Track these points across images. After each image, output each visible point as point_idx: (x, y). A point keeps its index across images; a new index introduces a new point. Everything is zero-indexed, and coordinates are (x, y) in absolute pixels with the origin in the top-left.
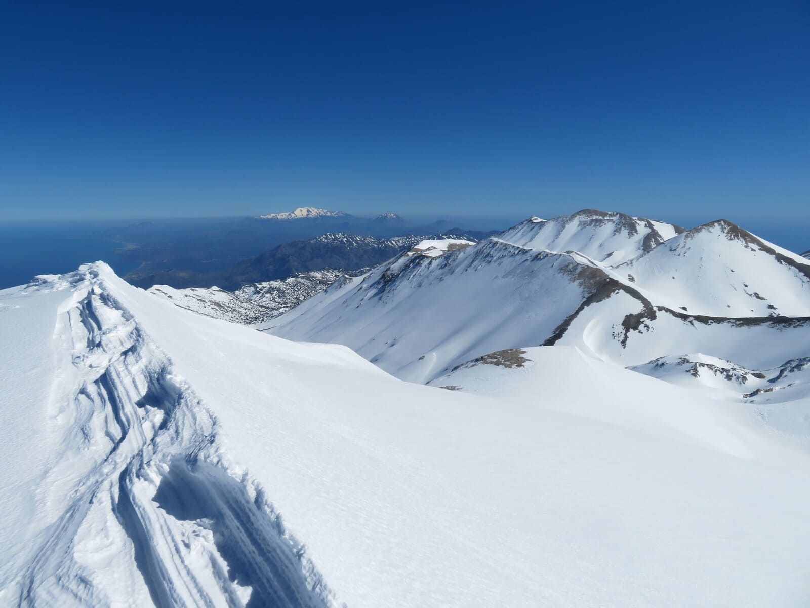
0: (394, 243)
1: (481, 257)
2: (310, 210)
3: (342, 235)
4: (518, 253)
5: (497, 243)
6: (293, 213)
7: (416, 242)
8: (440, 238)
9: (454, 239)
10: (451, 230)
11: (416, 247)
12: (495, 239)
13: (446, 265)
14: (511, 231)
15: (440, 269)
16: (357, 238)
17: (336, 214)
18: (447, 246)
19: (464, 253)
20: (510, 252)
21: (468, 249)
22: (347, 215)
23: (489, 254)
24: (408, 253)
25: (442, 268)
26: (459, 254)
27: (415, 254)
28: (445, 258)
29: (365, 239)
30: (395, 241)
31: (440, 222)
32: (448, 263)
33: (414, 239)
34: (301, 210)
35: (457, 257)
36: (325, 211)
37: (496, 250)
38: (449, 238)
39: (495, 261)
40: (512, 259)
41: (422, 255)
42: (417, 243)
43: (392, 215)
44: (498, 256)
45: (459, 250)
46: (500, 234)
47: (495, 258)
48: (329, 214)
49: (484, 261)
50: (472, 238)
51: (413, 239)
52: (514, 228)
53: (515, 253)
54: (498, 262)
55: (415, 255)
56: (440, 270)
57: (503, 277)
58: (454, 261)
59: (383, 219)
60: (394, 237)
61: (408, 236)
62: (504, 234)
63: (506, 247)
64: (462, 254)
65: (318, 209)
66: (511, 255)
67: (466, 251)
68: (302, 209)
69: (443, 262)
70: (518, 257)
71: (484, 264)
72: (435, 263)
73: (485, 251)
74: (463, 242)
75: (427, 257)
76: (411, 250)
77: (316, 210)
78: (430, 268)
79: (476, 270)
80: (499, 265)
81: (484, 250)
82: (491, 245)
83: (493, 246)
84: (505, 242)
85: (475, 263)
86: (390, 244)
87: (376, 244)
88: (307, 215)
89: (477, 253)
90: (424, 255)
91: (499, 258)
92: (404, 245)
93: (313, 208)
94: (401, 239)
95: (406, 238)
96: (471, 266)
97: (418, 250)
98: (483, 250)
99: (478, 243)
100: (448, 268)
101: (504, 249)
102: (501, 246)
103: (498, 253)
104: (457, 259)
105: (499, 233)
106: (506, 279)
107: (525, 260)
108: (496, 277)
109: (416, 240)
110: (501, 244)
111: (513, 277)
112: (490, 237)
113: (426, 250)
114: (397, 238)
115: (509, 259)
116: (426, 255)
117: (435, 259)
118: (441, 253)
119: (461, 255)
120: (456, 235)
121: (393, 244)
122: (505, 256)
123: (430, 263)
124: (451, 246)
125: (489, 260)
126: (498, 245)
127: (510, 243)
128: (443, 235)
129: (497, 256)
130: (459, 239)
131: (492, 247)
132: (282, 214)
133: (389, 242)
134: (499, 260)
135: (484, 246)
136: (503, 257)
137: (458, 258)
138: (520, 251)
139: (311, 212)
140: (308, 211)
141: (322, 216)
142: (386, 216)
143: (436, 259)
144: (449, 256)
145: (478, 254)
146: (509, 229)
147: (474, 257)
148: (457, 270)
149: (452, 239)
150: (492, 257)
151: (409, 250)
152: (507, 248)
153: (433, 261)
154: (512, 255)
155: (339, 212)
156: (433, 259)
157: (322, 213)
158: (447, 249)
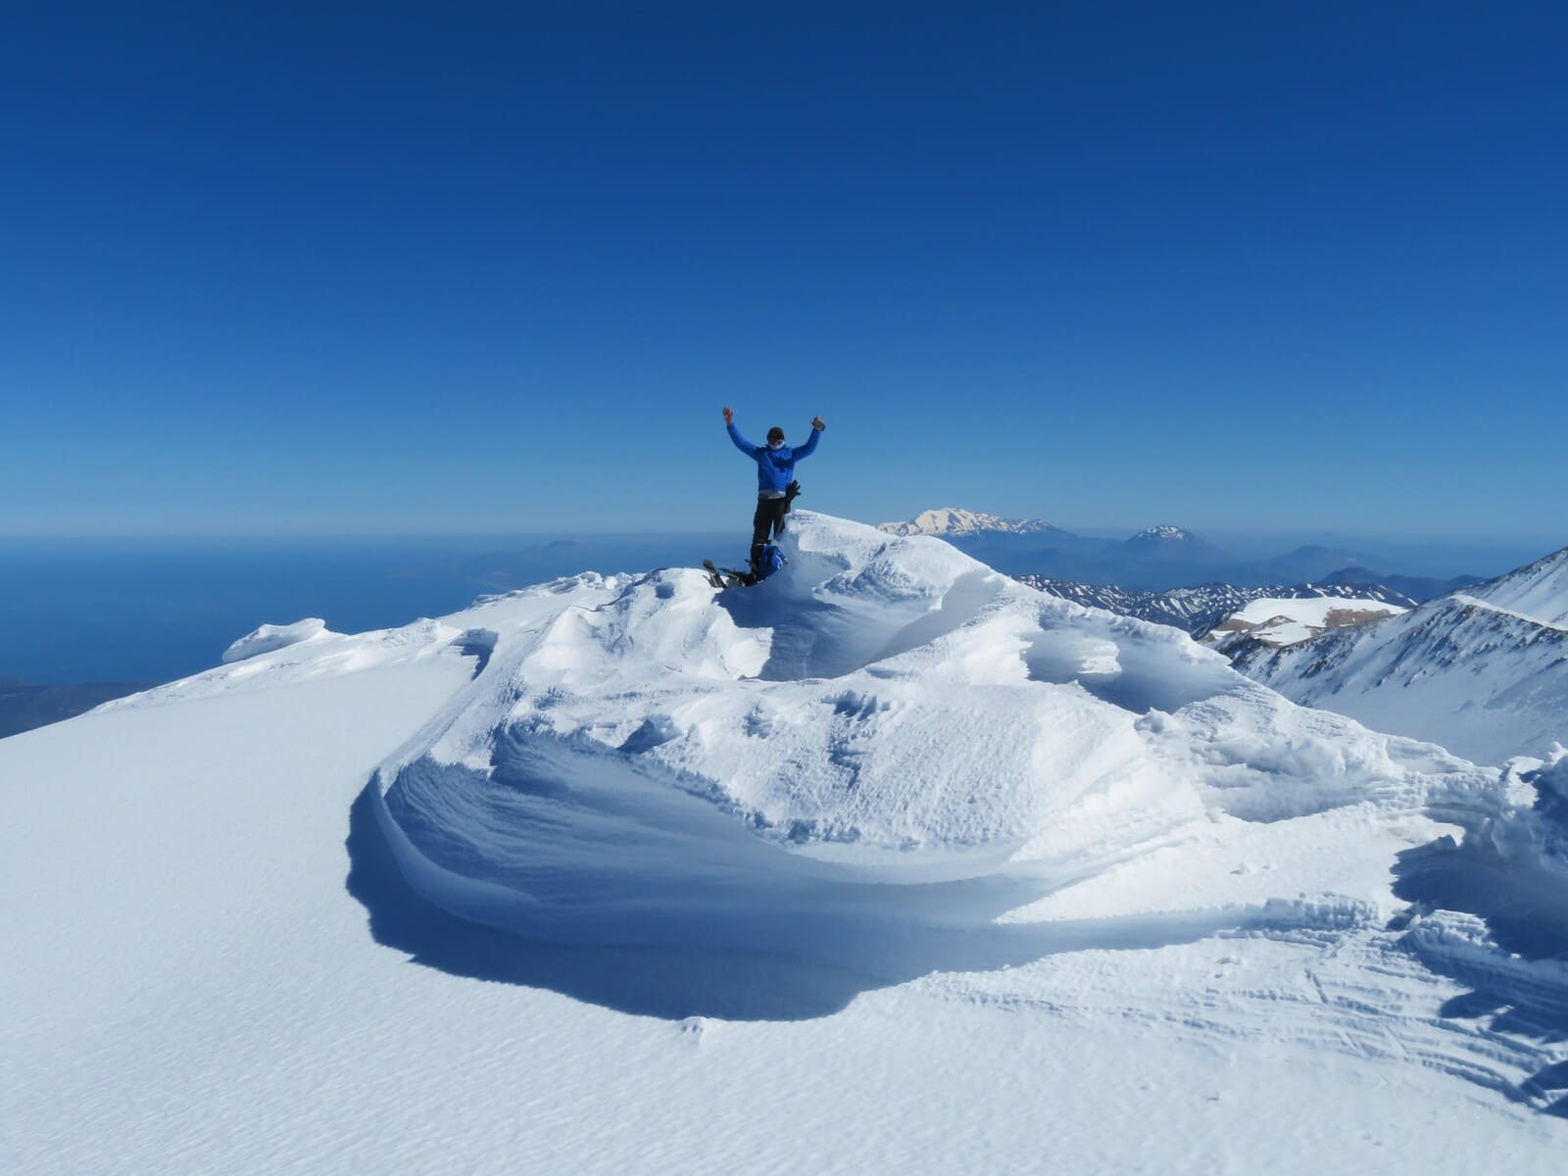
0: (1177, 604)
1: (1423, 647)
2: (957, 514)
3: (1037, 580)
4: (1535, 641)
5: (1469, 610)
6: (913, 522)
7: (1237, 602)
8: (1306, 594)
9: (1347, 596)
10: (1339, 574)
11: (1235, 616)
12: (1463, 599)
13: (1318, 668)
14: (1516, 578)
15: (1301, 677)
16: (1077, 589)
17: (1023, 527)
18: (1324, 616)
19: (1373, 636)
20: (1509, 636)
21: (1385, 626)
22: (1051, 529)
23: (1446, 639)
24: (1212, 632)
25: (1306, 675)
26: (1356, 641)
27: (1234, 634)
28: (1317, 647)
29: (1097, 593)
30: (1180, 600)
31: (1308, 552)
32: (1325, 662)
33: (1233, 594)
34: (934, 517)
35: (1352, 645)
36: (994, 519)
37: (1466, 631)
38: (1333, 593)
39: (1464, 661)
40: (1515, 656)
41: (1252, 639)
42: (1240, 608)
43: (1174, 530)
44: (1473, 645)
45: (1358, 628)
46: (1483, 587)
47: (1463, 653)
48: (1004, 527)
49: (1431, 659)
50: (1400, 596)
51: (1228, 595)
52: (1527, 569)
53: (1524, 640)
54: (1472, 664)
55: (1233, 639)
56: (1303, 680)
57: (1492, 704)
58: (1343, 656)
59: (1147, 542)
60: (1177, 589)
61: (1216, 586)
62: (1496, 588)
63: (1497, 622)
64: (1366, 639)
65: (977, 513)
66: (1513, 644)
67: (1378, 632)
68: (935, 513)
69: (1311, 659)
70: (1535, 653)
71: (1431, 668)
72: (1287, 662)
73: (1433, 633)
74: (1372, 605)
75: (1266, 645)
76: (1221, 623)
77: (972, 516)
78: (1274, 674)
79: (1406, 685)
80: (1477, 670)
81: (1432, 629)
82: (1451, 616)
83: (1459, 619)
84: (1495, 609)
85: (1403, 666)
86: (1166, 608)
87: (1127, 606)
88: (948, 528)
89: (1410, 638)
90: (1256, 638)
91: (1476, 653)
92: (1204, 611)
93: (963, 511)
94: (1195, 595)
95: (1211, 593)
96: (1392, 671)
97: (1239, 625)
98: (1428, 628)
99: (1415, 610)
100: (1324, 675)
101: (1493, 629)
102: (1483, 620)
103: (1474, 638)
104: (1351, 651)
105: (1482, 584)
106: (1498, 711)
107: (1557, 662)
108: (1468, 705)
109: (1239, 598)
110: (1483, 613)
111: (1518, 708)
112: (1452, 593)
113: (1264, 625)
114: (1184, 593)
115: (1507, 658)
116: (1264, 638)
117: (1288, 649)
118: (1307, 635)
119: (1364, 642)
120: (1355, 588)
121: (1173, 608)
122: (1495, 647)
123: (1274, 662)
124: (1334, 617)
125: (1447, 657)
126: (1473, 616)
127: (1511, 612)
128: (1315, 585)
129: (1468, 645)
130: (1361, 596)
131: (1456, 620)
132: (886, 525)
133: (1162, 603)
134: (1477, 660)
135: (1433, 619)
136: (1488, 649)
137: (1354, 649)
138: (1542, 633)
139: (959, 521)
140: (952, 518)
141: (986, 532)
142: (1157, 534)
143: (1291, 651)
144: (1327, 644)
145: (1411, 640)
146: (1512, 574)
147: (1403, 647)
148: (1352, 680)
149: (1342, 596)
150: (1455, 648)
151: (1217, 623)
152: (1499, 625)
153: (1284, 656)
154: (1517, 646)
155: (1031, 523)
156: (1282, 649)
157: (987, 524)
158: (1323, 625)
